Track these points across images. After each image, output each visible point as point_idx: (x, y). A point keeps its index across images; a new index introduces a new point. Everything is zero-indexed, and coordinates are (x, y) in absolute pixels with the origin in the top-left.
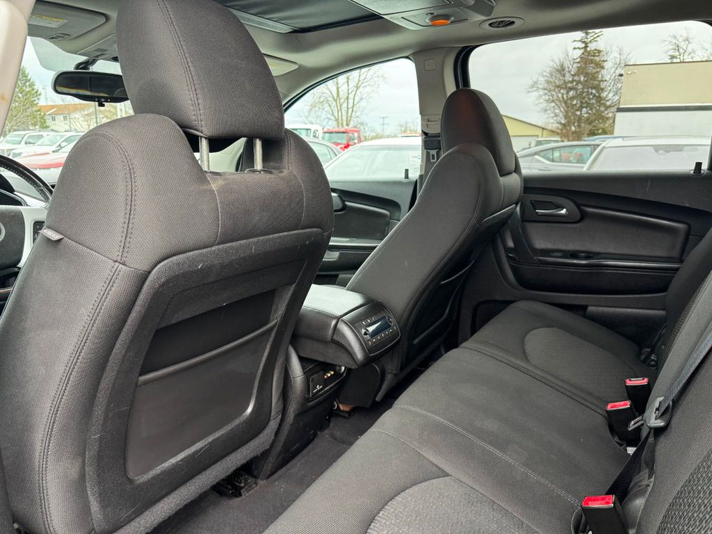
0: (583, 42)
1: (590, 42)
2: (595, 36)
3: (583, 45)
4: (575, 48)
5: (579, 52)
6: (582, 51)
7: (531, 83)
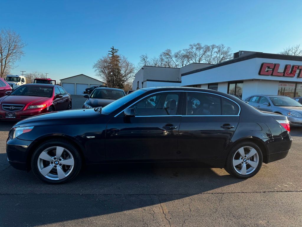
0: (112, 52)
1: (115, 52)
2: (116, 51)
3: (111, 53)
4: (109, 54)
5: (111, 56)
6: (112, 55)
7: (94, 64)
